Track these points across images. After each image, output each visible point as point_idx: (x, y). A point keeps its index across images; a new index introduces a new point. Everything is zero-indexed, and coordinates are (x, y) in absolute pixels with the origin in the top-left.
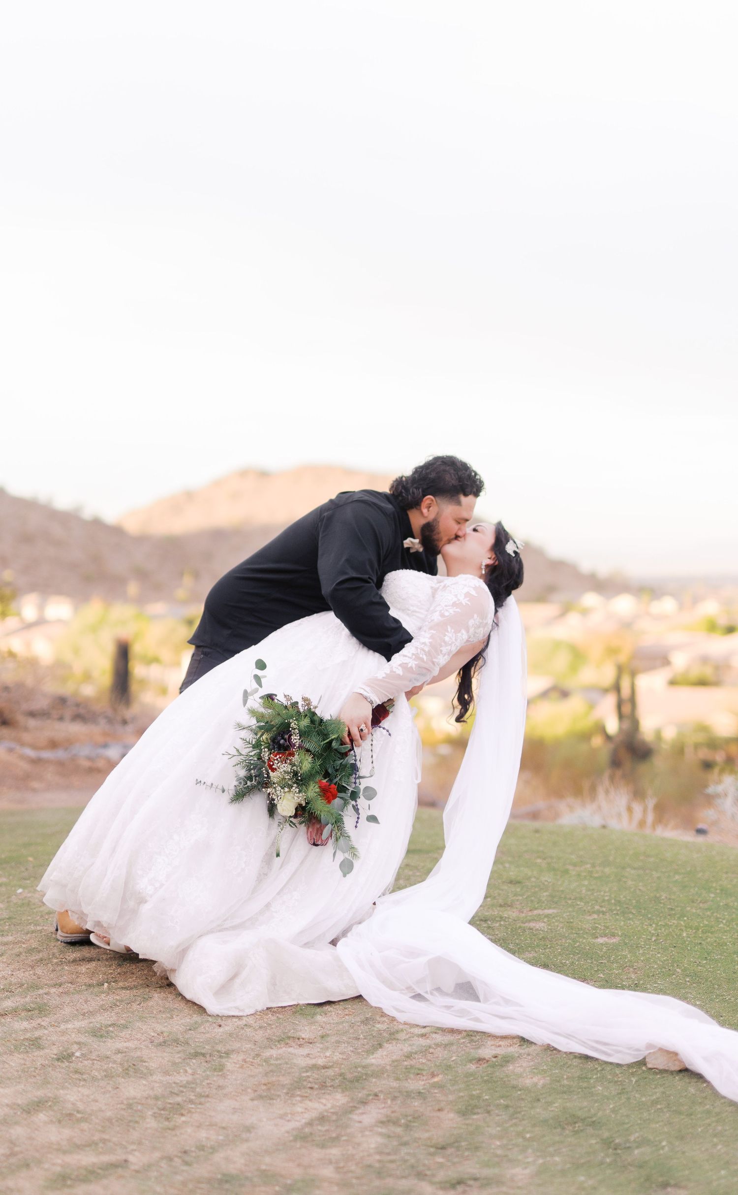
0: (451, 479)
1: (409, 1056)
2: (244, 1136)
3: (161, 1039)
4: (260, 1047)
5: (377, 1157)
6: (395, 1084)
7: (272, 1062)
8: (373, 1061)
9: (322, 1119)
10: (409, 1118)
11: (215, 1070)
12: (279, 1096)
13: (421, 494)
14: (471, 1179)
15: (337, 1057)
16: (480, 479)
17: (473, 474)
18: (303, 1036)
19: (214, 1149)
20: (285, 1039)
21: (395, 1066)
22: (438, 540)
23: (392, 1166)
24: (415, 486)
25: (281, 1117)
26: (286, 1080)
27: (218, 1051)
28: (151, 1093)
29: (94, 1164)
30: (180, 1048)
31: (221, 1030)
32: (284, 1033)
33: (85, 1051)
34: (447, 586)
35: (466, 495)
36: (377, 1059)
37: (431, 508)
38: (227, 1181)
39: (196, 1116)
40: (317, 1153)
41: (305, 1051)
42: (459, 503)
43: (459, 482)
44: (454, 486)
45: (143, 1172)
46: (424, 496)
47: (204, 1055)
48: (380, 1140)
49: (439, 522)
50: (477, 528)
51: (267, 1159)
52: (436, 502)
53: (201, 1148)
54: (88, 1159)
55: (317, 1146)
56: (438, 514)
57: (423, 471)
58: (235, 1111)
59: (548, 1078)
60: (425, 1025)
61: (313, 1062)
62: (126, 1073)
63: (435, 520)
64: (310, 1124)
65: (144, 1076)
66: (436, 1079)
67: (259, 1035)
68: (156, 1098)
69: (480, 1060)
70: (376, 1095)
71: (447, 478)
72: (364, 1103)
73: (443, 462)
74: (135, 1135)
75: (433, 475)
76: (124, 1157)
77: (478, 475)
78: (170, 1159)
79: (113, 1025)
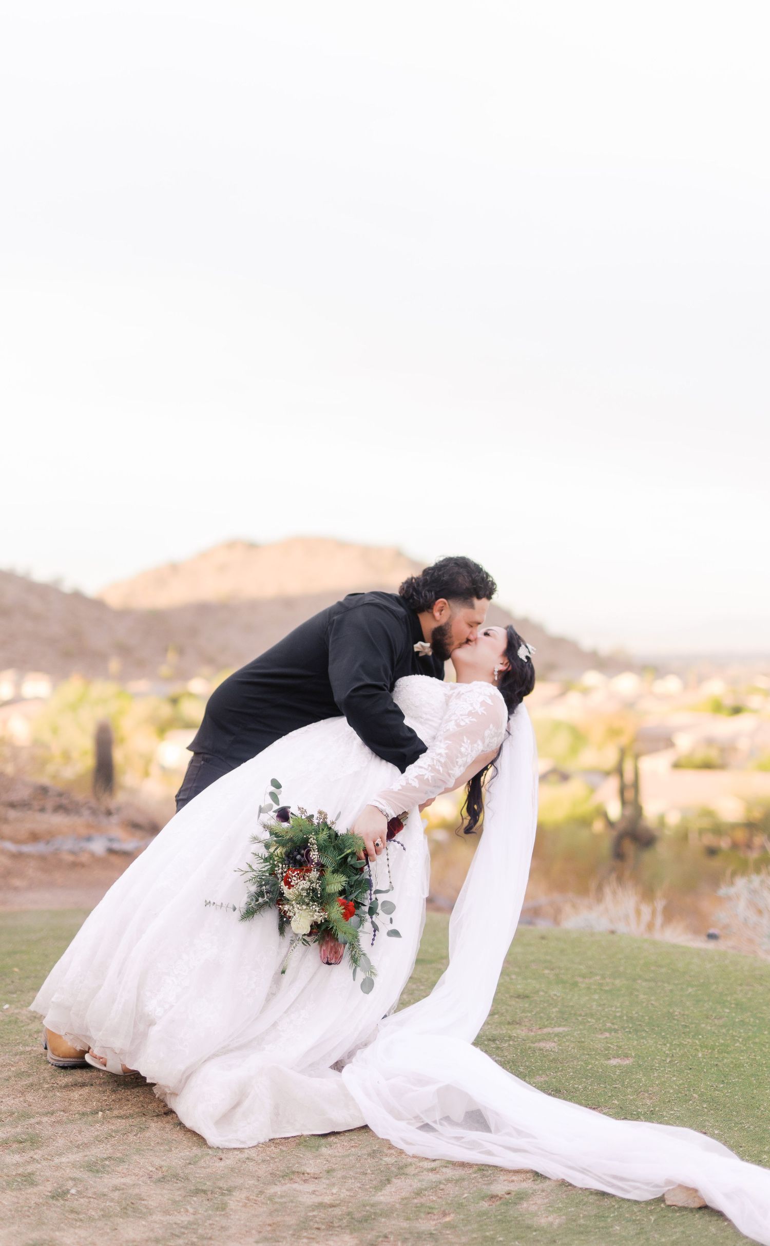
0: (464, 581)
1: (419, 1193)
3: (160, 1175)
4: (264, 1184)
6: (405, 1225)
7: (277, 1200)
8: (382, 1198)
11: (217, 1209)
12: (285, 1238)
13: (434, 597)
15: (344, 1194)
16: (492, 581)
17: (485, 576)
18: (308, 1170)
20: (290, 1175)
21: (406, 1205)
22: (449, 645)
24: (427, 588)
26: (291, 1220)
27: (220, 1188)
28: (152, 1235)
30: (180, 1185)
31: (222, 1164)
32: (288, 1167)
33: (80, 1188)
34: (461, 693)
35: (479, 598)
36: (387, 1196)
37: (443, 612)
41: (310, 1187)
42: (472, 606)
43: (473, 584)
44: (467, 589)
46: (437, 599)
47: (204, 1192)
49: (451, 626)
50: (489, 632)
52: (449, 605)
56: (450, 617)
57: (435, 572)
59: (564, 1217)
60: (434, 1158)
61: (318, 1200)
62: (124, 1212)
63: (448, 624)
65: (143, 1216)
66: (447, 1219)
67: (263, 1170)
68: (157, 1241)
69: (493, 1197)
70: (386, 1237)
71: (460, 580)
73: (456, 563)
75: (446, 578)
77: (490, 576)
79: (109, 1158)
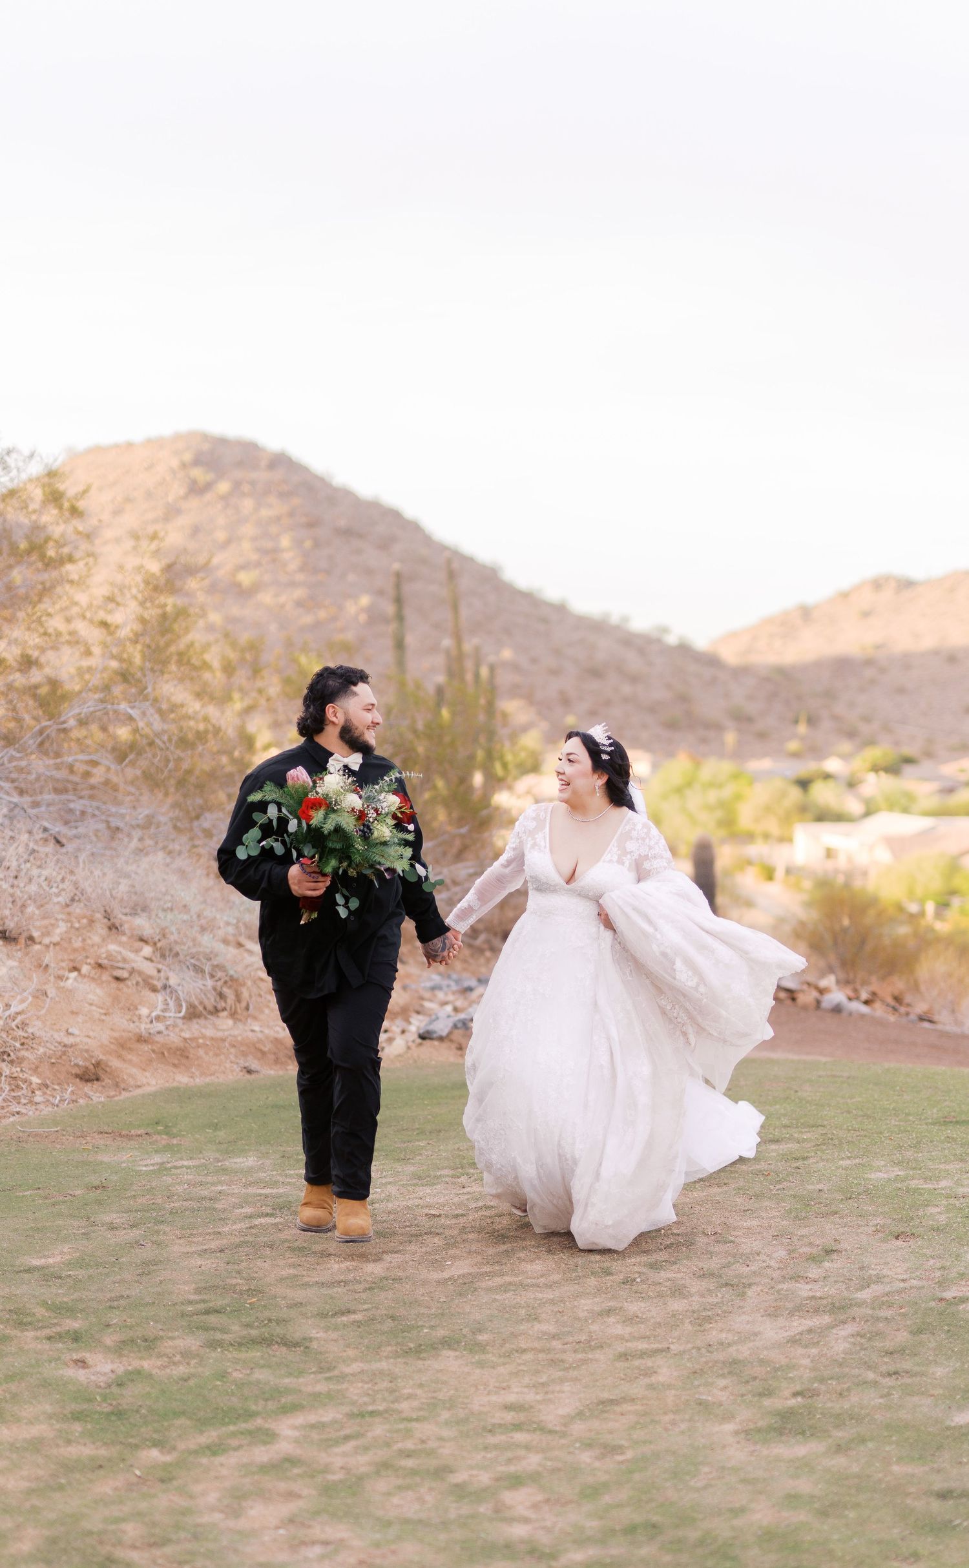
2: (752, 1338)
4: (775, 1282)
5: (843, 1356)
6: (870, 1312)
7: (782, 1292)
8: (859, 1296)
9: (810, 1331)
10: (874, 1334)
11: (739, 1295)
12: (783, 1315)
13: (319, 709)
14: (903, 1372)
15: (833, 1291)
18: (810, 1276)
19: (729, 1345)
20: (796, 1278)
21: (875, 1300)
23: (853, 1361)
25: (781, 1328)
26: (790, 1305)
28: (690, 1308)
29: (647, 1349)
30: (714, 1280)
31: (749, 1268)
32: (795, 1273)
33: (643, 1277)
36: (865, 1295)
37: (337, 714)
38: (736, 1363)
39: (720, 1325)
40: (800, 1351)
41: (809, 1287)
45: (680, 1354)
46: (324, 708)
47: (732, 1285)
48: (847, 1345)
51: (765, 1352)
53: (722, 1344)
54: (642, 1346)
55: (802, 1347)
58: (748, 1322)
62: (673, 1295)
64: (801, 1334)
65: (685, 1297)
67: (776, 1274)
68: (693, 1312)
69: (942, 1299)
70: (854, 1318)
72: (844, 1323)
74: (676, 1334)
76: (667, 1346)
78: (699, 1349)
79: (666, 1261)
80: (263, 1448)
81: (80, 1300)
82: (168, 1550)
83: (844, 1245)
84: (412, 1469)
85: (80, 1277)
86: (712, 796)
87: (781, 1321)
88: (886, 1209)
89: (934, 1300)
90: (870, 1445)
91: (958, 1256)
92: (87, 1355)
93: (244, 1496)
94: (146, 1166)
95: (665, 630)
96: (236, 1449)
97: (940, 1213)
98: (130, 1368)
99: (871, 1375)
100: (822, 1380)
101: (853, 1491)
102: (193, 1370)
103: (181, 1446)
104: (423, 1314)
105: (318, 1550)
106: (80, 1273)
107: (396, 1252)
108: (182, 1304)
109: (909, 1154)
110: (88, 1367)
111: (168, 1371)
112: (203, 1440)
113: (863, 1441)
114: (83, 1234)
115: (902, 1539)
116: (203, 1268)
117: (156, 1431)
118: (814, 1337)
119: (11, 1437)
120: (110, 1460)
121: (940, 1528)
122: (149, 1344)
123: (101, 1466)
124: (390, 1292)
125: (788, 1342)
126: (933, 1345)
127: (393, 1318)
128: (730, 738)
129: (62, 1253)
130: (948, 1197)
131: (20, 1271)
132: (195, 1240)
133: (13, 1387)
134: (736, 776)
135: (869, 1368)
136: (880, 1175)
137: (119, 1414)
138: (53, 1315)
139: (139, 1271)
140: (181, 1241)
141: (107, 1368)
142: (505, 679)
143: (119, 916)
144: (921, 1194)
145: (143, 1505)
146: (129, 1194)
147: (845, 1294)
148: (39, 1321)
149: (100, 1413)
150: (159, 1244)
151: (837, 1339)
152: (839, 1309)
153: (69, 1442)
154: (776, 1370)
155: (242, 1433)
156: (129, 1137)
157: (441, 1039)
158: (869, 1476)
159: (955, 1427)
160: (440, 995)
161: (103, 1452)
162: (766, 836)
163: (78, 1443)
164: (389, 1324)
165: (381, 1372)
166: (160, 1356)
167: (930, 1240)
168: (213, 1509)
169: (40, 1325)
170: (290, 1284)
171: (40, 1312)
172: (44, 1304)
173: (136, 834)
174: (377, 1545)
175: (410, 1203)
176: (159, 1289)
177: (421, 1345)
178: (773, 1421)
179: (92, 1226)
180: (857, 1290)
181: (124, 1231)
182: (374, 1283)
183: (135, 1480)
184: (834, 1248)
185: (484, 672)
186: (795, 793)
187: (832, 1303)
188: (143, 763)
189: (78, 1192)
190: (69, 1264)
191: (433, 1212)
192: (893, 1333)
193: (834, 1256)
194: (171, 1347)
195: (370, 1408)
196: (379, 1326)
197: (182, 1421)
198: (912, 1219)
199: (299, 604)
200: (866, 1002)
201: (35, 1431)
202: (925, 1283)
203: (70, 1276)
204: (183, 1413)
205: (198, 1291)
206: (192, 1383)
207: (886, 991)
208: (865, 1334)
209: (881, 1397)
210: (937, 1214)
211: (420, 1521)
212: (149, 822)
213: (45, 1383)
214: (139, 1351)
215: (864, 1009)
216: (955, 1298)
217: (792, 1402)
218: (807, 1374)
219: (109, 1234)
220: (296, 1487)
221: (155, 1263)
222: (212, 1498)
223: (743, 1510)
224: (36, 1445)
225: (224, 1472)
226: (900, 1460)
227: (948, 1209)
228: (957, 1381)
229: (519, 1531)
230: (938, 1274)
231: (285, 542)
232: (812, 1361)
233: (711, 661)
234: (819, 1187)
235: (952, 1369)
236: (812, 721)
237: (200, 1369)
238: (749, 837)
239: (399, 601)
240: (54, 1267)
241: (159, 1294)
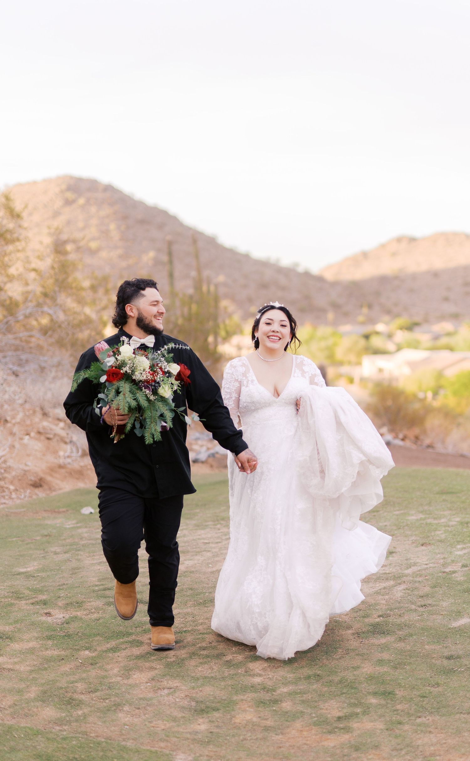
5: (400, 598)
6: (412, 579)
9: (385, 588)
10: (414, 588)
14: (428, 605)
15: (394, 570)
23: (405, 601)
36: (409, 571)
40: (380, 597)
48: (402, 594)
70: (404, 582)
72: (400, 584)
80: (137, 648)
81: (45, 586)
82: (98, 694)
83: (398, 549)
84: (206, 655)
85: (44, 576)
86: (323, 344)
87: (371, 585)
88: (417, 533)
89: (441, 572)
90: (415, 637)
91: (451, 552)
92: (51, 610)
93: (130, 670)
94: (69, 525)
95: (297, 265)
96: (124, 650)
97: (442, 534)
98: (72, 615)
99: (413, 607)
100: (391, 610)
101: (408, 658)
102: (101, 616)
103: (99, 649)
104: (205, 587)
105: (166, 691)
106: (43, 574)
107: (191, 560)
108: (93, 586)
109: (426, 508)
110: (52, 616)
111: (89, 616)
112: (109, 646)
113: (411, 635)
114: (43, 557)
115: (431, 677)
116: (100, 570)
117: (86, 643)
118: (387, 591)
119: (20, 648)
120: (67, 656)
121: (449, 672)
122: (79, 605)
123: (63, 659)
124: (189, 578)
125: (375, 593)
126: (441, 592)
127: (191, 589)
128: (330, 316)
129: (33, 566)
130: (445, 526)
131: (15, 575)
132: (96, 558)
133: (18, 626)
134: (334, 334)
135: (412, 603)
136: (414, 518)
137: (69, 636)
138: (33, 593)
139: (71, 573)
140: (89, 558)
141: (61, 616)
142: (222, 290)
143: (48, 409)
144: (432, 526)
145: (84, 675)
146: (62, 538)
147: (400, 571)
148: (27, 596)
149: (60, 636)
150: (79, 560)
151: (397, 592)
152: (397, 578)
153: (47, 649)
154: (370, 606)
155: (126, 642)
156: (59, 512)
157: (203, 462)
158: (415, 651)
159: (453, 628)
160: (200, 442)
161: (63, 653)
162: (349, 363)
163: (51, 649)
164: (189, 592)
165: (188, 614)
166: (85, 610)
167: (437, 546)
168: (116, 676)
169: (27, 598)
170: (142, 576)
171: (27, 592)
172: (28, 589)
173: (54, 370)
174: (193, 688)
175: (195, 538)
176: (81, 580)
177: (205, 601)
178: (370, 628)
179: (46, 553)
180: (405, 569)
181: (62, 555)
182: (182, 574)
183: (79, 664)
184: (394, 551)
185: (212, 288)
186: (362, 342)
187: (394, 576)
188: (56, 336)
189: (38, 538)
190: (38, 571)
191: (206, 541)
192: (423, 588)
193: (394, 555)
194: (89, 606)
195: (184, 629)
196: (185, 593)
197: (98, 638)
198: (429, 537)
199: (120, 257)
200: (403, 440)
201: (31, 645)
202: (436, 565)
203: (38, 576)
204: (98, 634)
205: (99, 580)
206: (101, 621)
207: (412, 433)
208: (410, 589)
209: (419, 616)
210: (441, 534)
211: (212, 677)
212: (59, 364)
213: (33, 624)
214: (75, 608)
215: (400, 443)
216: (450, 571)
217: (378, 620)
218: (384, 607)
219: (55, 557)
220: (154, 665)
221: (78, 568)
222: (116, 671)
223: (358, 667)
224: (32, 651)
225: (120, 659)
226: (428, 643)
227: (446, 531)
228: (453, 608)
229: (257, 680)
230: (442, 561)
231: (112, 227)
232: (386, 602)
233: (320, 279)
234: (385, 524)
235: (450, 603)
236: (370, 306)
237: (104, 615)
238: (341, 364)
239: (170, 254)
240: (31, 572)
241: (81, 582)
